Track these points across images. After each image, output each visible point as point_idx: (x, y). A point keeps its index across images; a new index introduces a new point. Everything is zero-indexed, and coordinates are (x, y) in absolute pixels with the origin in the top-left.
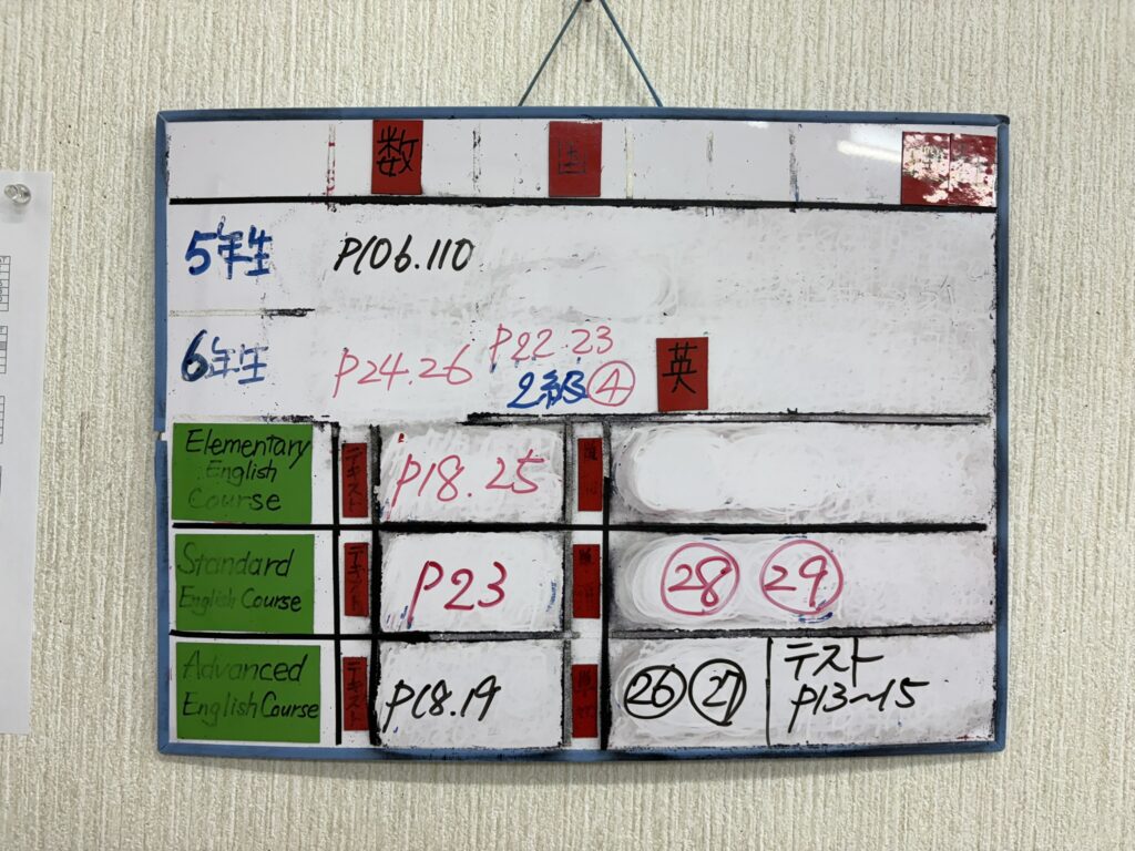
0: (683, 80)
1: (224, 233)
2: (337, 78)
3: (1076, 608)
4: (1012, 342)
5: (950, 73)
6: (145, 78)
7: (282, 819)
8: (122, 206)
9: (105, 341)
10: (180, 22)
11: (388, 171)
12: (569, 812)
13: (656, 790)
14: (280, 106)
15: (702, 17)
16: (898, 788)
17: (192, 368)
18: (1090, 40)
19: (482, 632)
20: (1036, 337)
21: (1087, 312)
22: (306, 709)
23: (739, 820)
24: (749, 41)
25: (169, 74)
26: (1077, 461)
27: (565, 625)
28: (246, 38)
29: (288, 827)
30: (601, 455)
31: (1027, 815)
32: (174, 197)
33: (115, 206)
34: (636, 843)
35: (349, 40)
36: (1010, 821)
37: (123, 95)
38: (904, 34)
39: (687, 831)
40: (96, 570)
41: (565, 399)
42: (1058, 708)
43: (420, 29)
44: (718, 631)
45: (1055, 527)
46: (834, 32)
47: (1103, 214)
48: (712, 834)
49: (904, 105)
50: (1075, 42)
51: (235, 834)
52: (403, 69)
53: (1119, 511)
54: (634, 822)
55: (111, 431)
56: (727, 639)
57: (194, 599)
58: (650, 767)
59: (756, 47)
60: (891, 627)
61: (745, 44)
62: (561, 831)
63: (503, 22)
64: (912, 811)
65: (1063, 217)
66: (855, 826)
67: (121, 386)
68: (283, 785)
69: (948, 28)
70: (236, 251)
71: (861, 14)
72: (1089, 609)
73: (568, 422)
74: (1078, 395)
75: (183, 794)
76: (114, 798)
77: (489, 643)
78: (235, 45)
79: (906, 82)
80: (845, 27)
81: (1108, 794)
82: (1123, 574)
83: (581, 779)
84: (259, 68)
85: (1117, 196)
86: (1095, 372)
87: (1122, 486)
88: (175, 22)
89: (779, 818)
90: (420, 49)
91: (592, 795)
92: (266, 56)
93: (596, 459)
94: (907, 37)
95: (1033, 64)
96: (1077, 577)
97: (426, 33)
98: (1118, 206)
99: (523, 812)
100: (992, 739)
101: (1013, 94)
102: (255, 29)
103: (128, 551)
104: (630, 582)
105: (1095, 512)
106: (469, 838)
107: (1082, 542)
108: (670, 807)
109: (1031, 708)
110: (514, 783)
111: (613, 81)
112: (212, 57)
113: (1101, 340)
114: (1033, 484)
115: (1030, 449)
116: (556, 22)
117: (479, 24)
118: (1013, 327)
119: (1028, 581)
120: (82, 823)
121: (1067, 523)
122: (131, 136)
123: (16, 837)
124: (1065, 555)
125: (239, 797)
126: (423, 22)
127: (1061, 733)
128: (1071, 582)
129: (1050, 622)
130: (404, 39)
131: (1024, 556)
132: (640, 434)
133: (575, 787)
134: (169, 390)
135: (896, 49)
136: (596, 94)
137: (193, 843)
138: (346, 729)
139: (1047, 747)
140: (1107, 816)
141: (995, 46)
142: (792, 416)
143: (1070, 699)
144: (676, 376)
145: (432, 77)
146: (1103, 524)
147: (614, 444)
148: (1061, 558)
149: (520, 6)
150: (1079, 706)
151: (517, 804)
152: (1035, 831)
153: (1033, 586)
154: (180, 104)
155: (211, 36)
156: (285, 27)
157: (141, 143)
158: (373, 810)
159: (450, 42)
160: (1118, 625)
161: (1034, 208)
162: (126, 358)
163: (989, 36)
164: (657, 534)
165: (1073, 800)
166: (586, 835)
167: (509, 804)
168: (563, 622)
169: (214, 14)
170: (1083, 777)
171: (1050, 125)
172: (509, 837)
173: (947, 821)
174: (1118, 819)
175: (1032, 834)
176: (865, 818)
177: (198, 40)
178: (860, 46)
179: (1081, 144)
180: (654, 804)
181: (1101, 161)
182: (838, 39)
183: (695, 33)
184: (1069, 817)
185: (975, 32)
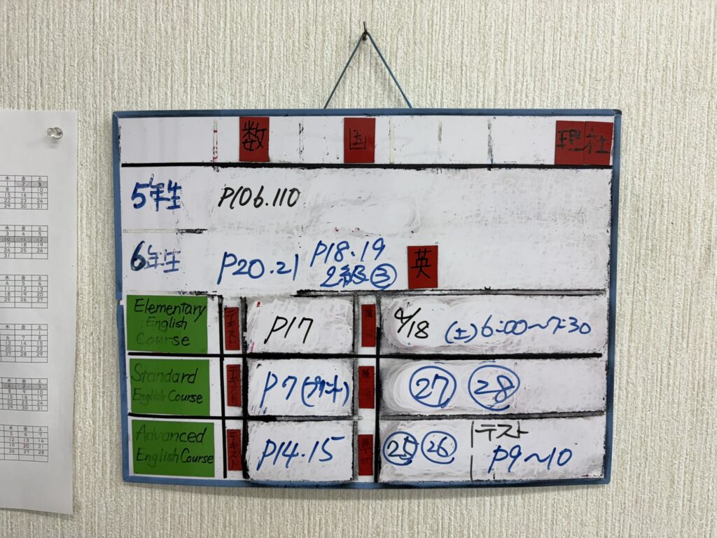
0: (422, 87)
1: (154, 184)
2: (215, 91)
3: (656, 397)
4: (620, 242)
5: (584, 80)
6: (102, 93)
7: (197, 519)
8: (92, 170)
9: (86, 250)
10: (121, 58)
11: (249, 148)
12: (360, 516)
13: (410, 503)
14: (182, 109)
15: (434, 49)
16: (550, 501)
17: (137, 263)
18: (671, 56)
19: (306, 416)
20: (634, 238)
21: (666, 223)
22: (206, 458)
23: (458, 520)
24: (462, 63)
25: (116, 91)
26: (658, 311)
27: (354, 412)
28: (161, 68)
29: (201, 524)
30: (375, 313)
31: (626, 517)
32: (124, 162)
34: (399, 533)
35: (222, 67)
36: (615, 519)
37: (89, 104)
38: (556, 56)
39: (428, 526)
40: (86, 382)
41: (354, 282)
42: (645, 455)
43: (264, 60)
44: (443, 415)
45: (644, 350)
46: (513, 56)
47: (676, 163)
48: (442, 528)
49: (555, 100)
50: (662, 57)
51: (171, 529)
52: (254, 84)
53: (683, 341)
54: (398, 521)
55: (91, 302)
56: (448, 421)
57: (141, 396)
58: (406, 491)
59: (466, 66)
60: (544, 413)
61: (460, 64)
62: (356, 526)
63: (313, 54)
64: (558, 514)
65: (652, 166)
66: (525, 523)
67: (96, 276)
68: (197, 501)
69: (583, 51)
70: (160, 195)
71: (530, 44)
72: (664, 398)
73: (355, 295)
74: (659, 272)
75: (141, 507)
76: (102, 510)
77: (310, 422)
78: (155, 72)
79: (557, 85)
80: (520, 53)
81: (674, 504)
82: (685, 378)
83: (367, 497)
84: (169, 86)
85: (686, 152)
86: (670, 259)
87: (685, 326)
88: (118, 59)
89: (481, 518)
90: (264, 72)
91: (374, 506)
92: (173, 78)
93: (372, 317)
94: (558, 58)
95: (636, 72)
96: (657, 380)
97: (268, 62)
98: (686, 158)
99: (334, 516)
100: (603, 477)
101: (623, 91)
102: (166, 62)
103: (104, 371)
104: (392, 388)
105: (668, 340)
106: (304, 530)
108: (418, 513)
109: (629, 456)
110: (328, 499)
111: (380, 88)
112: (142, 80)
113: (674, 240)
114: (631, 325)
115: (630, 304)
116: (345, 53)
117: (299, 55)
118: (620, 233)
119: (628, 382)
120: (84, 523)
121: (651, 348)
122: (95, 129)
123: (48, 531)
124: (650, 367)
125: (173, 508)
126: (266, 55)
127: (647, 470)
128: (653, 383)
129: (640, 406)
130: (254, 66)
131: (626, 368)
132: (398, 302)
133: (364, 502)
134: (124, 276)
135: (551, 65)
136: (370, 97)
137: (147, 534)
138: (229, 470)
139: (638, 478)
140: (673, 516)
141: (612, 61)
142: (487, 291)
143: (652, 450)
144: (419, 269)
145: (272, 89)
146: (673, 349)
147: (382, 308)
148: (647, 369)
149: (323, 45)
150: (658, 454)
151: (330, 511)
152: (631, 525)
153: (630, 385)
154: (124, 108)
155: (140, 67)
156: (184, 61)
157: (102, 132)
158: (248, 515)
159: (282, 67)
160: (681, 407)
161: (634, 161)
162: (98, 260)
163: (609, 56)
164: (408, 360)
165: (653, 507)
166: (370, 528)
167: (326, 511)
168: (353, 410)
169: (141, 53)
170: (659, 495)
171: (645, 109)
172: (327, 530)
173: (579, 520)
174: (679, 518)
175: (628, 527)
176: (531, 518)
177: (132, 69)
178: (529, 64)
179: (664, 121)
180: (409, 511)
181: (676, 131)
182: (516, 60)
183: (429, 58)
184: (651, 517)
185: (600, 54)
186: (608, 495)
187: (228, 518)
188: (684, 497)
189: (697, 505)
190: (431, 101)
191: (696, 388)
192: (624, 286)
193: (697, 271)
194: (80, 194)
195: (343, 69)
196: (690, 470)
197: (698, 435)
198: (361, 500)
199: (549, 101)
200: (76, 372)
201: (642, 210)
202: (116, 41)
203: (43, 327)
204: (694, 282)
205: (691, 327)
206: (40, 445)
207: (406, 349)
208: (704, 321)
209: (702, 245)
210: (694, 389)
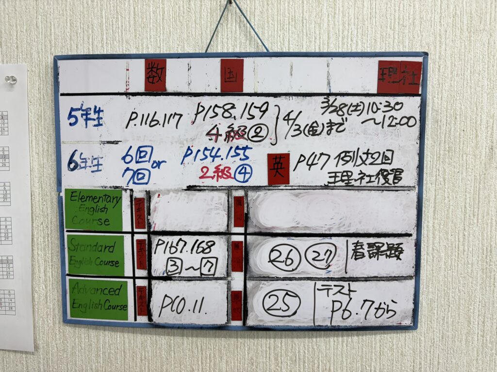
0: (274, 36)
2: (124, 45)
3: (455, 260)
5: (394, 26)
6: (44, 50)
7: (121, 356)
8: (38, 106)
9: (36, 163)
10: (56, 25)
11: (151, 82)
12: (239, 351)
13: (275, 341)
15: (282, 8)
18: (459, 6)
20: (435, 143)
21: (459, 130)
23: (310, 353)
24: (303, 17)
25: (53, 48)
26: (454, 196)
28: (85, 30)
29: (124, 359)
30: (244, 203)
31: (435, 349)
33: (35, 106)
34: (267, 363)
35: (128, 28)
37: (35, 58)
38: (373, 9)
39: (288, 357)
40: (39, 258)
42: (448, 303)
43: (158, 21)
44: (293, 278)
45: (445, 225)
47: (465, 86)
48: (299, 359)
49: (373, 42)
50: (452, 7)
51: (103, 362)
52: (152, 39)
53: (474, 217)
54: (266, 354)
55: (41, 200)
56: (297, 281)
58: (271, 333)
59: (306, 19)
61: (301, 18)
62: (236, 358)
63: (194, 15)
64: (384, 347)
65: (447, 88)
66: (360, 354)
67: (44, 182)
69: (393, 5)
72: (461, 261)
73: (229, 189)
74: (455, 167)
75: (81, 347)
76: (54, 349)
77: (197, 281)
78: (80, 33)
79: (374, 31)
80: (346, 8)
81: (471, 339)
82: (476, 245)
83: (243, 337)
84: (91, 43)
85: (472, 77)
86: (462, 157)
87: (475, 207)
88: (54, 25)
89: (328, 351)
90: (159, 30)
91: (248, 344)
92: (93, 37)
93: (241, 205)
94: (374, 12)
95: (433, 19)
96: (455, 247)
97: (161, 23)
98: (472, 82)
99: (220, 351)
101: (423, 33)
103: (52, 250)
104: (256, 257)
105: (463, 218)
106: (198, 362)
107: (457, 232)
108: (281, 348)
109: (436, 303)
111: (243, 39)
112: (71, 39)
113: (465, 143)
114: (435, 207)
115: (434, 192)
116: (217, 14)
117: (183, 17)
119: (433, 249)
120: (42, 359)
121: (450, 224)
122: (39, 76)
124: (450, 237)
125: (104, 347)
126: (160, 18)
128: (452, 249)
129: (443, 266)
130: (151, 26)
131: (431, 239)
132: (260, 195)
133: (241, 341)
135: (369, 16)
136: (236, 45)
137: (86, 366)
139: (443, 320)
140: (470, 348)
141: (415, 12)
142: (326, 187)
143: (453, 299)
144: (276, 170)
145: (165, 42)
146: (467, 223)
147: (249, 199)
148: (448, 239)
149: (201, 8)
150: (457, 302)
151: (217, 348)
152: (439, 355)
153: (435, 251)
155: (70, 30)
156: (100, 24)
157: (44, 78)
158: (158, 352)
159: (171, 26)
160: (474, 267)
161: (434, 85)
162: (45, 170)
163: (412, 7)
164: (267, 237)
165: (455, 342)
166: (246, 360)
167: (214, 348)
168: (227, 273)
169: (70, 20)
170: (459, 332)
171: (441, 46)
172: (215, 362)
173: (400, 351)
174: (475, 349)
175: (437, 356)
176: (364, 351)
177: (64, 33)
178: (353, 16)
179: (455, 54)
180: (274, 347)
181: (464, 62)
182: (343, 13)
183: (279, 15)
184: (453, 349)
185: (405, 6)
186: (421, 333)
187: (143, 354)
188: (478, 333)
189: (488, 339)
190: (281, 46)
191: (485, 252)
192: (429, 178)
193: (483, 166)
194: (30, 123)
195: (216, 25)
196: (482, 313)
197: (487, 288)
198: (239, 339)
199: (368, 43)
200: (32, 251)
201: (441, 121)
202: (52, 12)
203: (8, 219)
204: (481, 174)
205: (480, 207)
206: (9, 303)
207: (267, 229)
208: (489, 202)
209: (486, 146)
210: (483, 254)
